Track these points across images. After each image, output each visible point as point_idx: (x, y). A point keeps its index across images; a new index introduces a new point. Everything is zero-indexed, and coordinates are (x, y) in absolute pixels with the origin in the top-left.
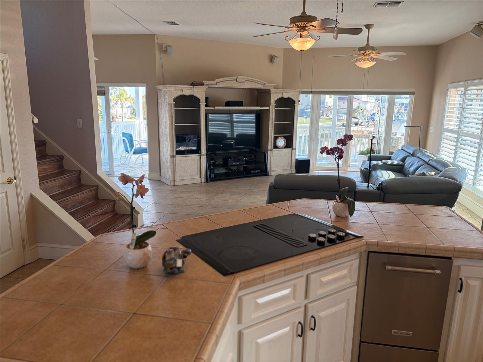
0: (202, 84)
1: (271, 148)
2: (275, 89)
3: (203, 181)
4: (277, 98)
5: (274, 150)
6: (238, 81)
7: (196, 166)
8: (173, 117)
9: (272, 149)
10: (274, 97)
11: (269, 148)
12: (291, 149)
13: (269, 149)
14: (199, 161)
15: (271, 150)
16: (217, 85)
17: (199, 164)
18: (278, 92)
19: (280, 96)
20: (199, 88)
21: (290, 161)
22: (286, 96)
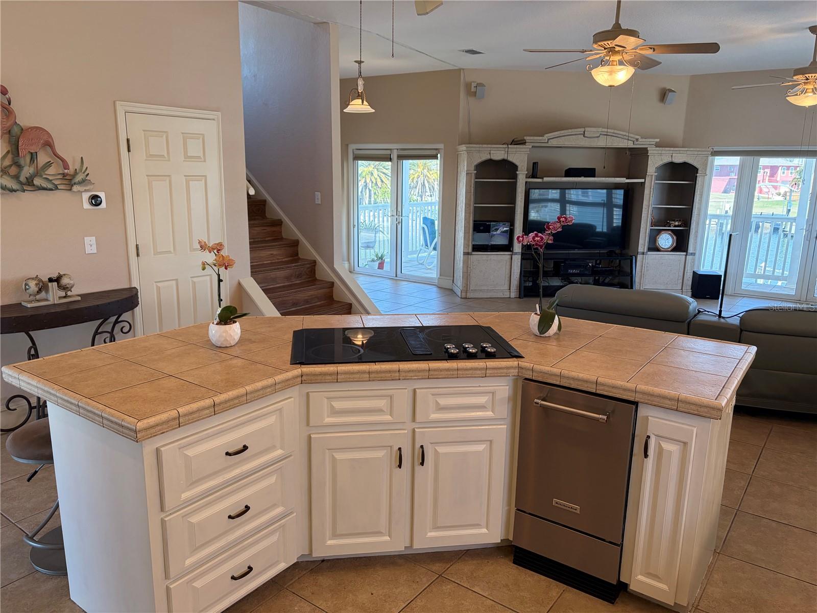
0: (525, 141)
1: (644, 249)
2: (658, 148)
3: (513, 295)
4: (659, 163)
5: (649, 253)
6: (586, 135)
7: (505, 271)
8: (472, 193)
9: (645, 251)
10: (656, 160)
11: (640, 250)
12: (685, 253)
14: (508, 264)
15: (644, 254)
16: (548, 142)
17: (508, 267)
18: (663, 152)
19: (667, 160)
20: (517, 148)
21: (681, 275)
22: (679, 158)
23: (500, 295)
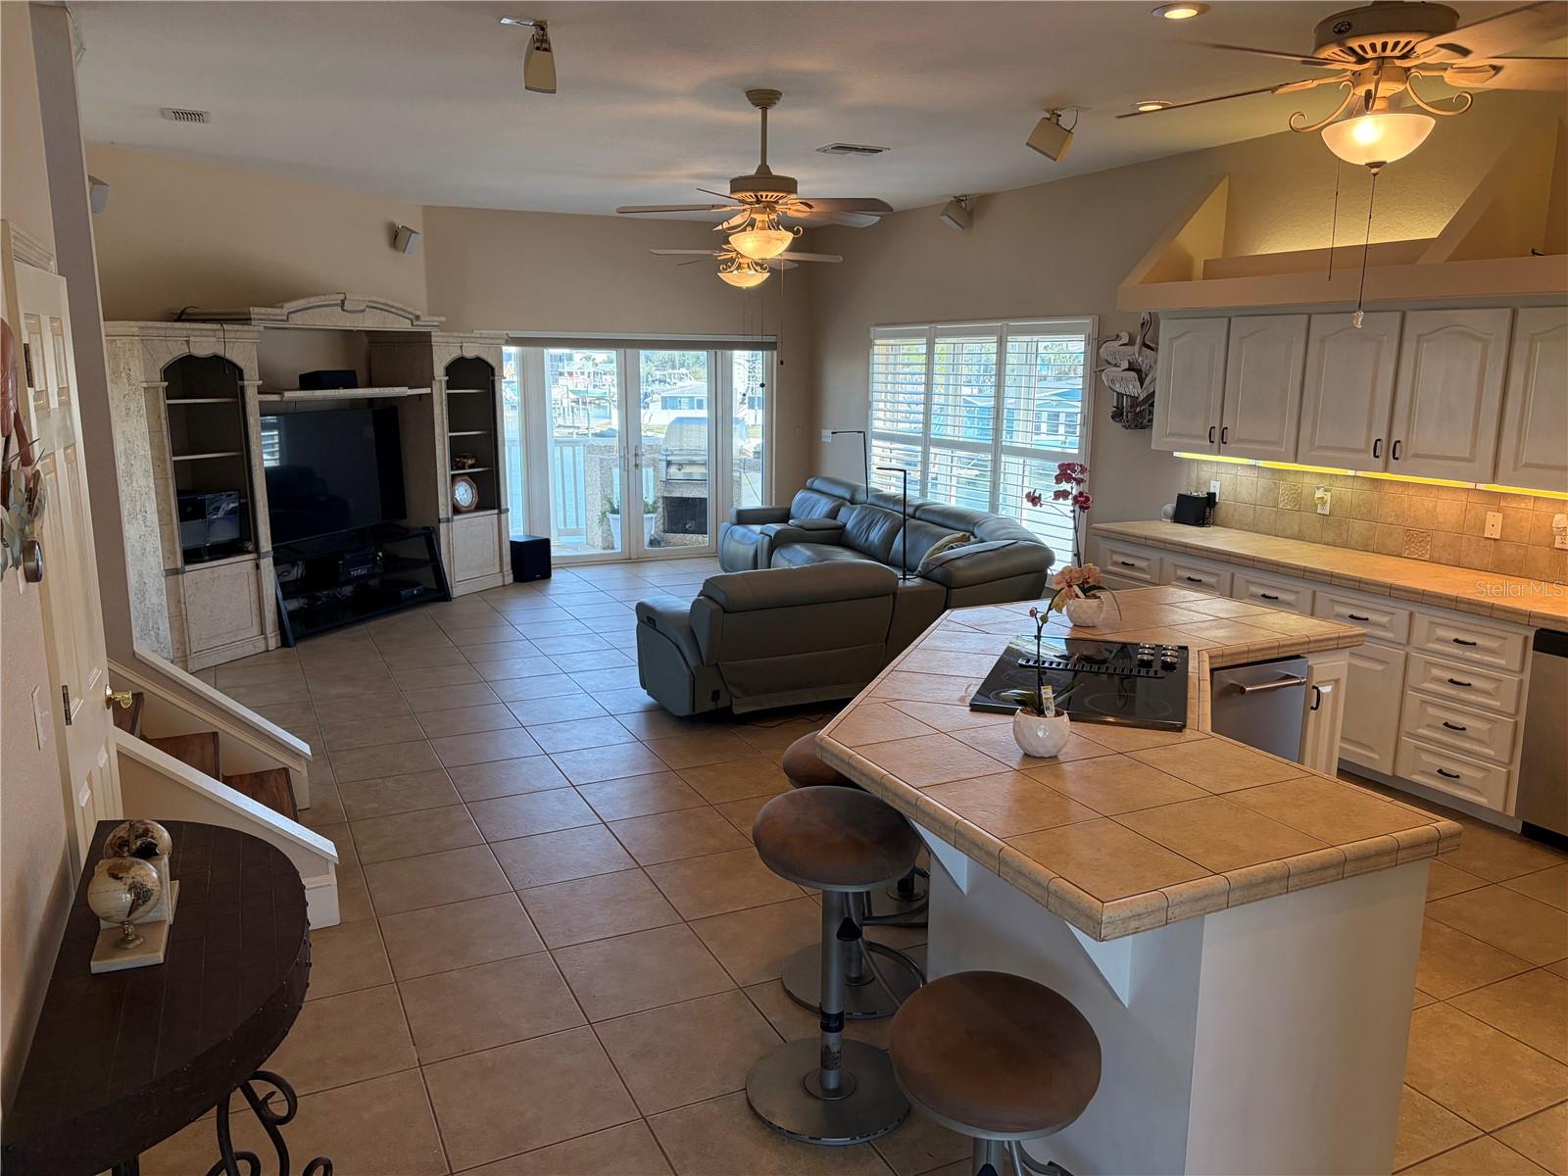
0: (247, 317)
1: (448, 512)
2: (444, 334)
3: (273, 643)
4: (447, 359)
5: (453, 518)
6: (345, 308)
7: (245, 598)
8: (165, 433)
9: (448, 515)
10: (442, 358)
11: (442, 515)
12: (496, 511)
13: (441, 517)
14: (253, 579)
15: (448, 520)
16: (287, 320)
17: (253, 587)
18: (451, 340)
19: (455, 353)
20: (238, 331)
21: (497, 549)
22: (470, 353)
23: (249, 650)
